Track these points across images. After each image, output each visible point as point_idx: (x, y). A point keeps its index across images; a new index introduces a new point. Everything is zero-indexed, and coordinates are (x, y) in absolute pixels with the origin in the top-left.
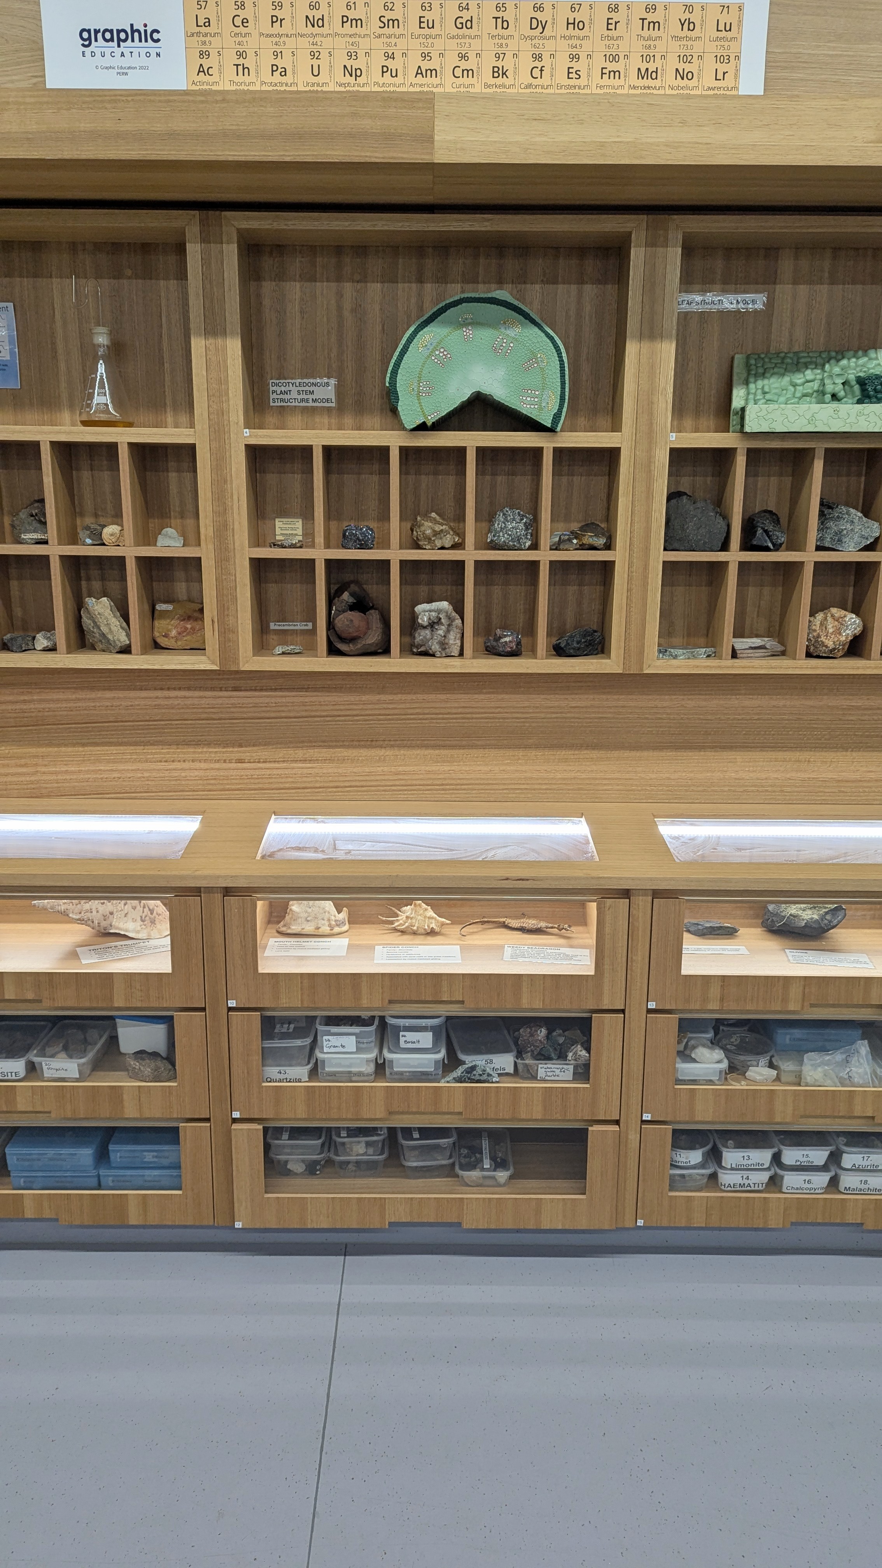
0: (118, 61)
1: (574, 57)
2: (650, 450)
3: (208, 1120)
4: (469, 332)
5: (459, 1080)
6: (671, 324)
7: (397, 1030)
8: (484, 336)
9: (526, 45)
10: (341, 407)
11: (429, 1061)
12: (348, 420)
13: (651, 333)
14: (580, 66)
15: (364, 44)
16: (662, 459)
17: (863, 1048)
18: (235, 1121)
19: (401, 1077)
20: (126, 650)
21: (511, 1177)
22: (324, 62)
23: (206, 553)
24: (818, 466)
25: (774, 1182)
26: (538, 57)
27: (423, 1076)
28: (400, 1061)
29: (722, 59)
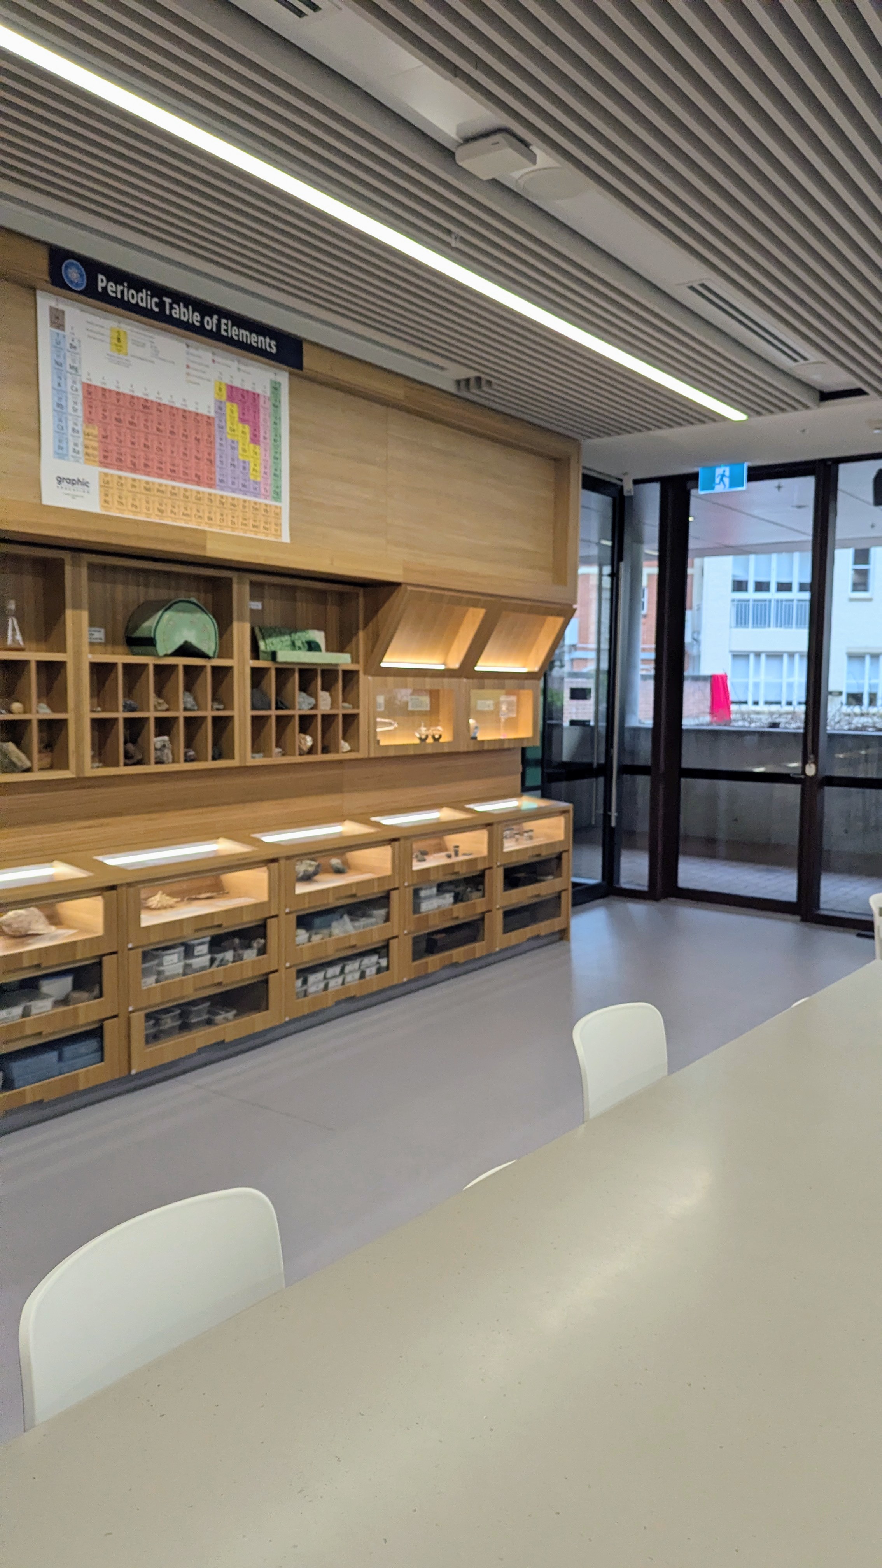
0: (72, 492)
1: (233, 517)
2: (244, 669)
3: (116, 1016)
4: (181, 614)
5: (218, 966)
6: (247, 614)
7: (194, 946)
8: (187, 617)
9: (218, 510)
10: (106, 643)
11: (205, 960)
12: (109, 649)
13: (241, 619)
14: (235, 520)
15: (165, 500)
16: (248, 672)
17: (346, 918)
18: (131, 1012)
19: (196, 971)
20: (28, 770)
21: (235, 1016)
22: (151, 505)
23: (70, 716)
24: (297, 675)
25: (326, 988)
26: (222, 515)
27: (203, 968)
28: (196, 962)
29: (276, 525)
